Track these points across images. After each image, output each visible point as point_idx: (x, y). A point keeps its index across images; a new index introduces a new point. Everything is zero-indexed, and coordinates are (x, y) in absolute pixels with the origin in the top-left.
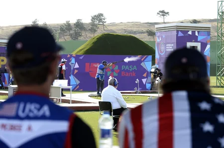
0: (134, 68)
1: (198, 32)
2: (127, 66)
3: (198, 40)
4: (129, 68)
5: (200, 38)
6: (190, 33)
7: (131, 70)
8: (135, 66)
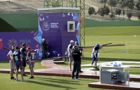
0: (29, 41)
1: (73, 13)
2: (24, 40)
3: (73, 19)
4: (25, 42)
5: (74, 18)
6: (69, 14)
7: (27, 43)
8: (29, 40)
